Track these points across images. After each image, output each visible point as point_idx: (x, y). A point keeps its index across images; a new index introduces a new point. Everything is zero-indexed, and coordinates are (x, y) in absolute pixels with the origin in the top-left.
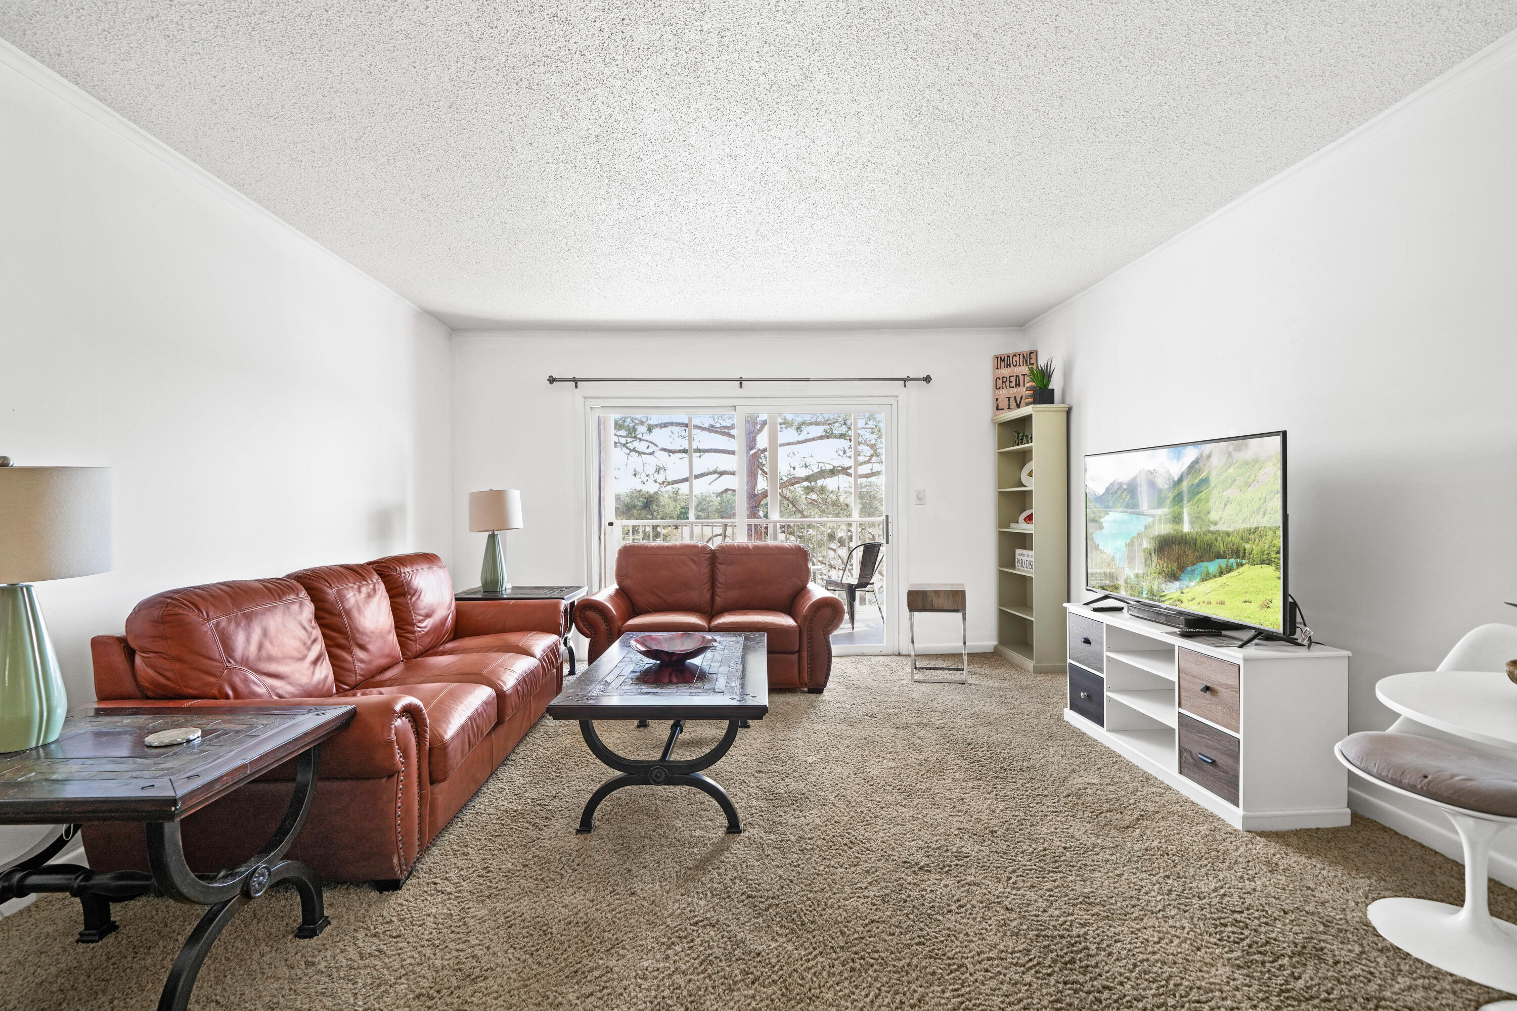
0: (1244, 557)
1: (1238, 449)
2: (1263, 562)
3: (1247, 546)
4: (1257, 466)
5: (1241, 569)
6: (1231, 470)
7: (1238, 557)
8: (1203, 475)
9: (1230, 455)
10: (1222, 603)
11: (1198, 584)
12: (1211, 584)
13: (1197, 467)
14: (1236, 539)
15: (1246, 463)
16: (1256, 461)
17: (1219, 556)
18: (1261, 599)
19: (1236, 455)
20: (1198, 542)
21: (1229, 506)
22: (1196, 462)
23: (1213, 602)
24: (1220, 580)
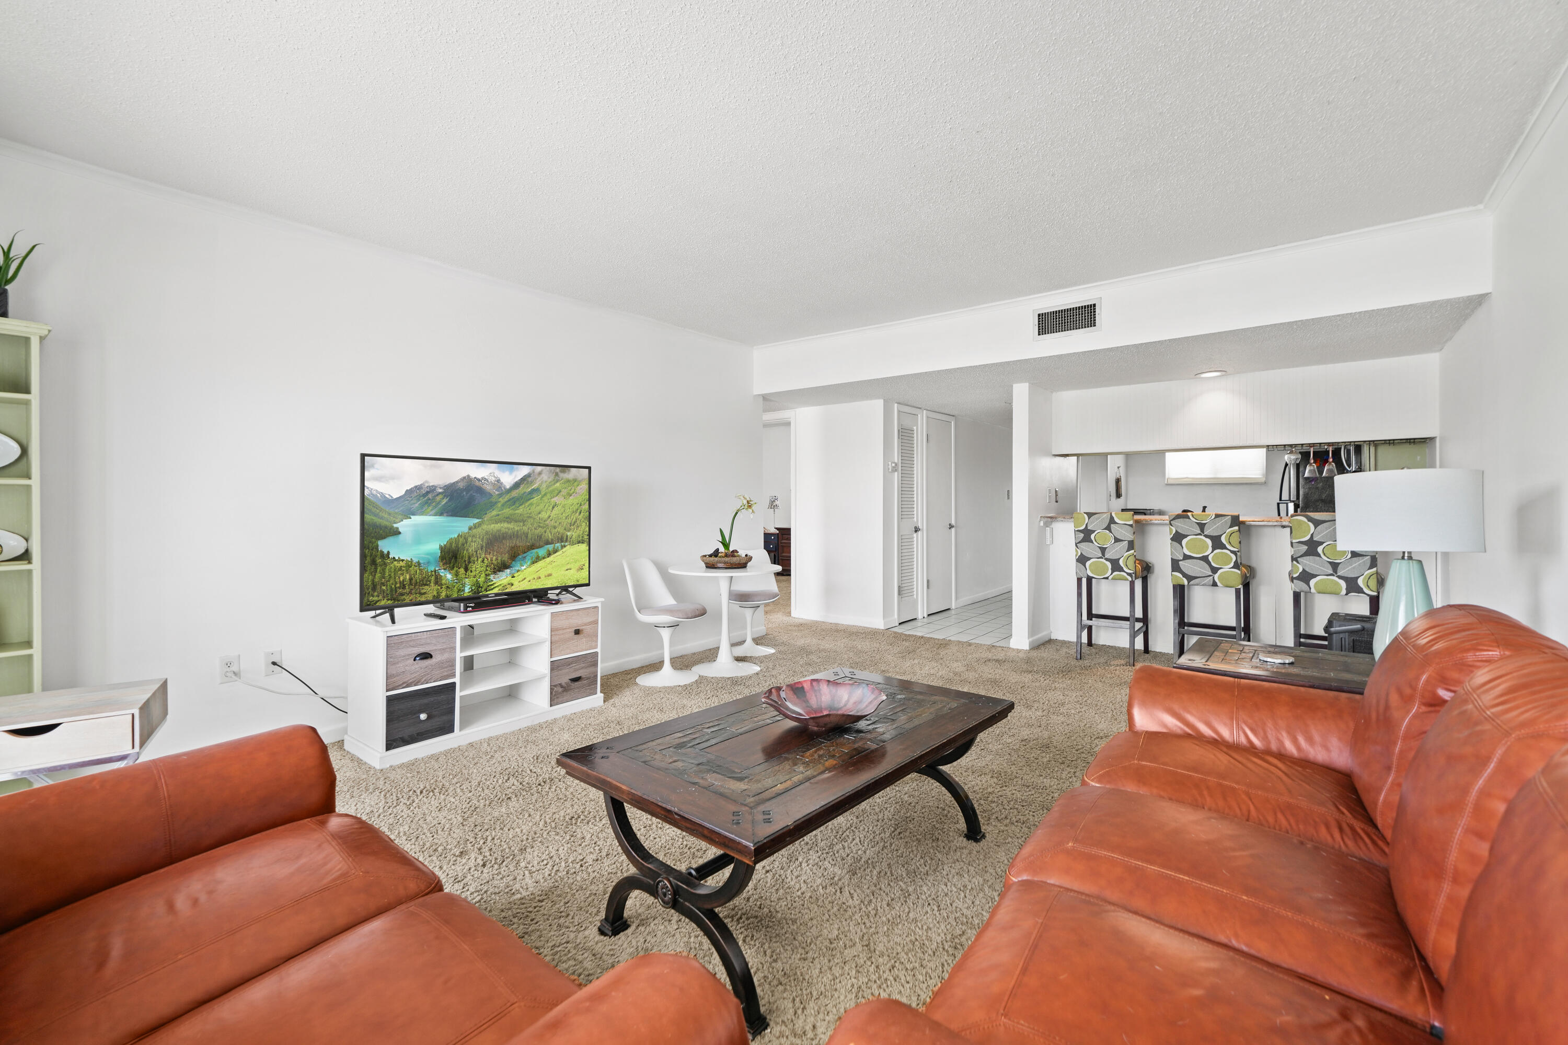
0: (566, 541)
1: (564, 472)
2: (579, 542)
3: (569, 534)
4: (576, 484)
5: (564, 549)
6: (558, 484)
7: (562, 542)
8: (535, 486)
9: (557, 474)
10: (550, 575)
11: (529, 566)
12: (541, 564)
13: (530, 479)
14: (560, 530)
15: (568, 481)
16: (575, 480)
17: (548, 543)
18: (577, 565)
19: (561, 475)
20: (530, 536)
21: (556, 508)
22: (528, 476)
23: (542, 577)
24: (548, 560)
